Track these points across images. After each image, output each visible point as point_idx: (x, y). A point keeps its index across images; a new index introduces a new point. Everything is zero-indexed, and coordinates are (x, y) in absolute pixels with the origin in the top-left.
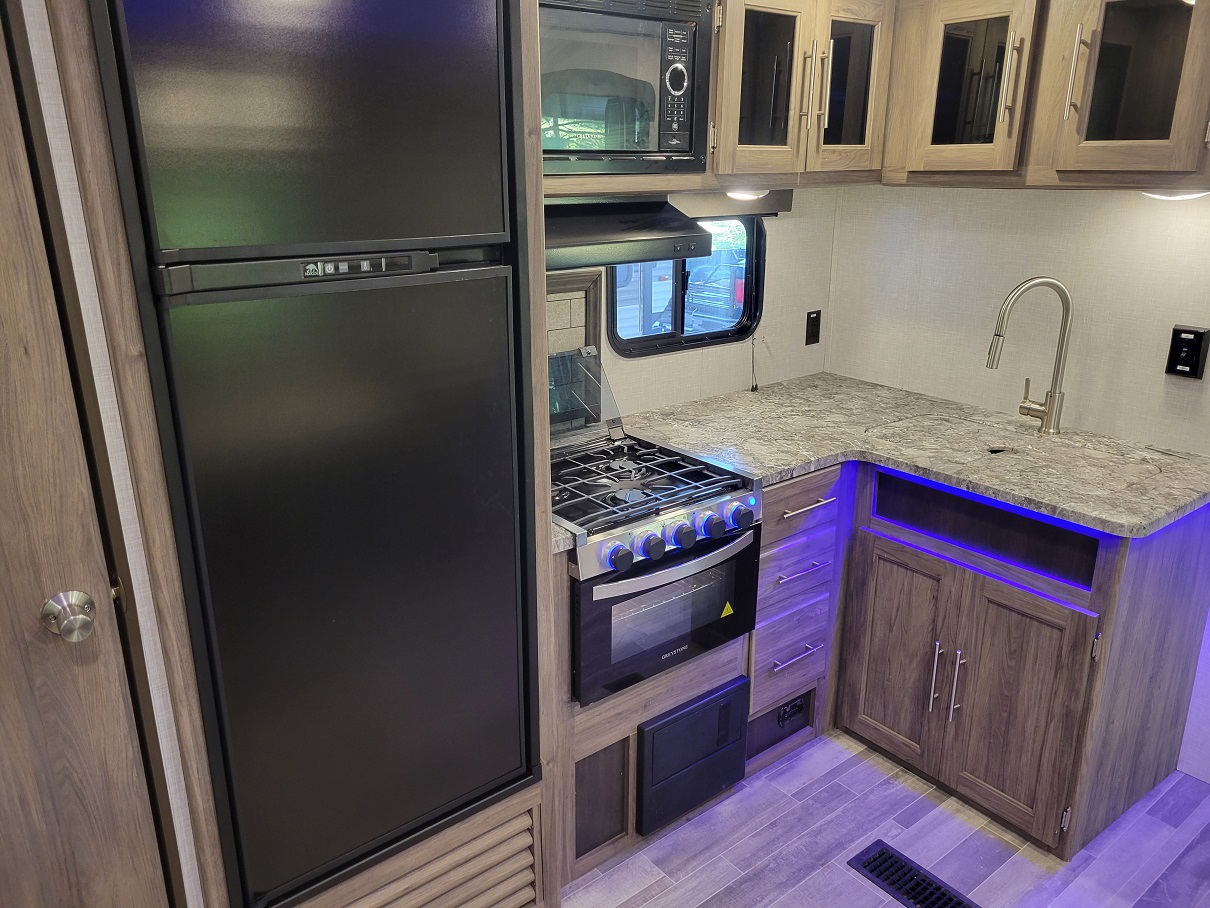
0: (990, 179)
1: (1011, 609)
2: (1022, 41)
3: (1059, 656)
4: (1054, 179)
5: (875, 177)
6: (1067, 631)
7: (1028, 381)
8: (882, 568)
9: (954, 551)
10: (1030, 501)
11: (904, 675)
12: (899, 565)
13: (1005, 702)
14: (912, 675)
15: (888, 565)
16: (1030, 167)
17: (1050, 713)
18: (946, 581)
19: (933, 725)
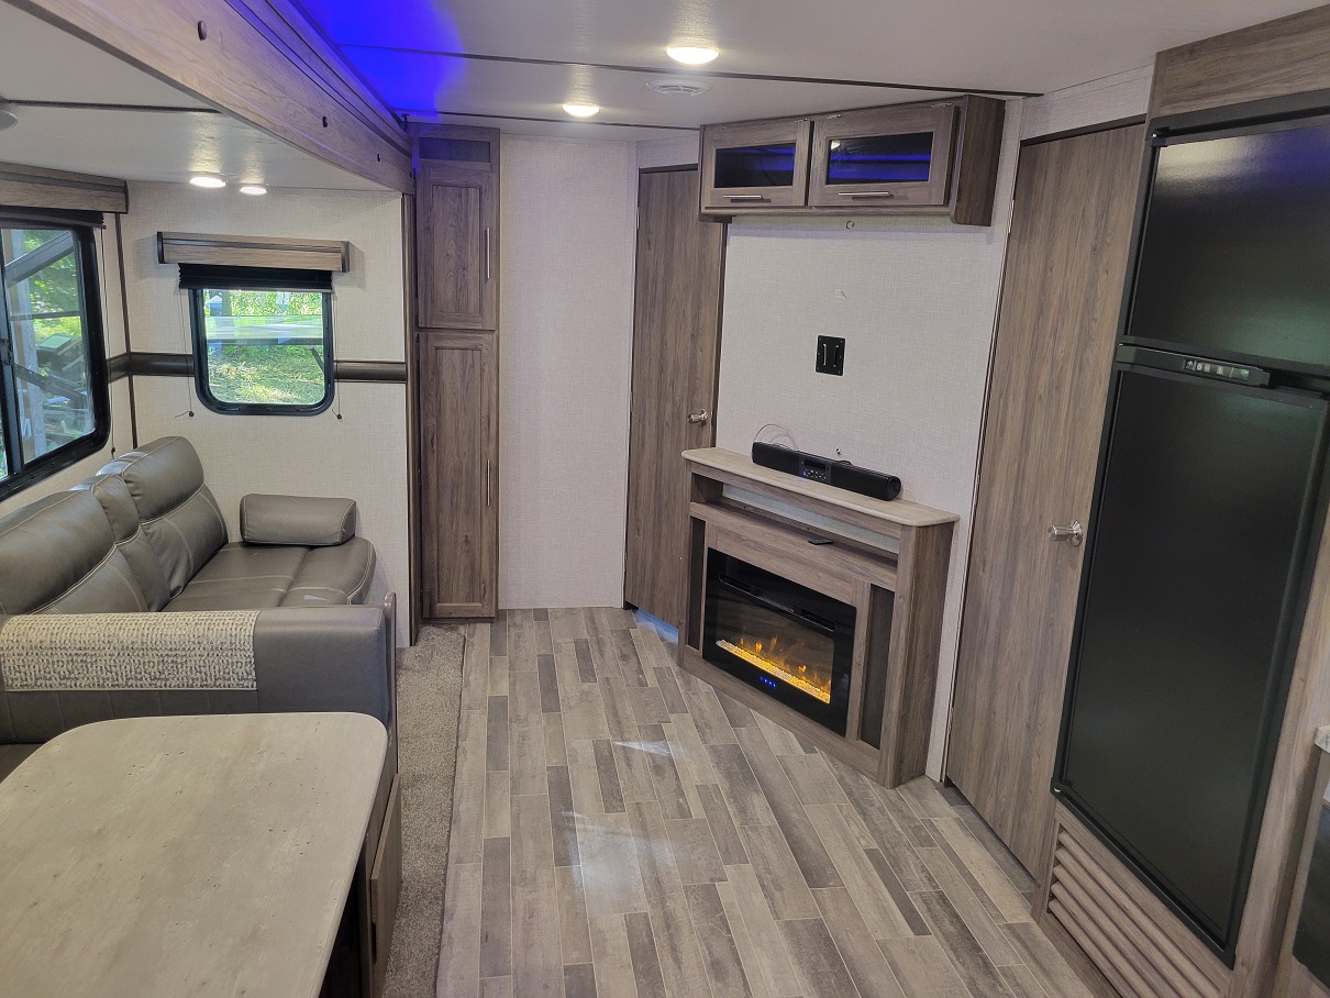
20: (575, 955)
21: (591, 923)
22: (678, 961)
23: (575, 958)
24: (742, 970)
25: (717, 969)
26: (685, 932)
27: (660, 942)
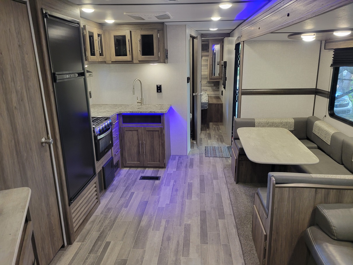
0: (127, 62)
1: (150, 131)
2: (129, 39)
3: (159, 135)
4: (138, 62)
5: (105, 62)
6: (160, 131)
7: (137, 97)
8: (127, 132)
9: (139, 125)
10: (150, 112)
11: (134, 150)
12: (130, 131)
13: (152, 147)
14: (136, 150)
15: (128, 131)
16: (134, 60)
17: (159, 145)
18: (139, 130)
19: (141, 157)
20: (205, 247)
21: (199, 256)
22: (178, 242)
23: (205, 246)
24: (163, 238)
25: (169, 239)
26: (173, 250)
27: (181, 248)
